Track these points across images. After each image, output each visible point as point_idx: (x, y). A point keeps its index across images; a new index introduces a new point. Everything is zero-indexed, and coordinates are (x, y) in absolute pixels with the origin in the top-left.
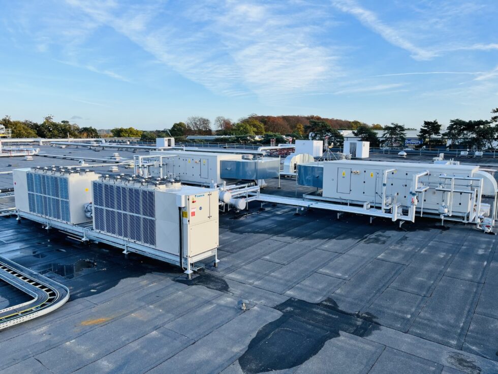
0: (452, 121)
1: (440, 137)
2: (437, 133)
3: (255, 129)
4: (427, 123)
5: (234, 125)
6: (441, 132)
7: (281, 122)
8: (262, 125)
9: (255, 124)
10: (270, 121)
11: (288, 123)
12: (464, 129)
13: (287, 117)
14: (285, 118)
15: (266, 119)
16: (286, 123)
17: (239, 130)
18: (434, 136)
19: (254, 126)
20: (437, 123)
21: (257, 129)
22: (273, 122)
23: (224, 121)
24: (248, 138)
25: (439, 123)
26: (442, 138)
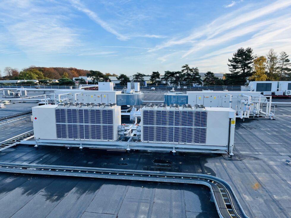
0: (166, 72)
1: (160, 80)
2: (159, 78)
3: (37, 76)
4: (154, 73)
5: (21, 73)
6: (161, 77)
7: (53, 71)
8: (41, 73)
9: (37, 73)
10: (46, 70)
11: (58, 72)
12: (170, 76)
13: (56, 68)
14: (56, 69)
15: (42, 69)
16: (57, 72)
17: (25, 76)
18: (157, 79)
19: (36, 73)
20: (158, 73)
21: (38, 75)
22: (48, 71)
23: (12, 70)
24: (48, 81)
25: (159, 73)
26: (161, 80)
